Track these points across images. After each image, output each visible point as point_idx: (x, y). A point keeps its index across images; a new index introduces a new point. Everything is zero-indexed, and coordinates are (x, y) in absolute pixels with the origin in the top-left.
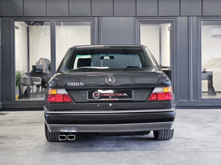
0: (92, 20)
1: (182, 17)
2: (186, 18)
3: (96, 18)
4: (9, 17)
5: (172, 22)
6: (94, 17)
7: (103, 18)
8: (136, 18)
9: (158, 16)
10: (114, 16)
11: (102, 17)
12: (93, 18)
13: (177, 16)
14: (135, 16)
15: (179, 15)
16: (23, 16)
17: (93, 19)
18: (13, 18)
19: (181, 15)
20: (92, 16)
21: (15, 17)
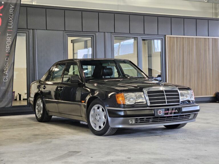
0: (27, 32)
1: (100, 33)
2: (103, 33)
3: (31, 31)
5: (92, 37)
6: (30, 29)
7: (38, 30)
8: (65, 32)
9: (82, 31)
10: (46, 29)
11: (36, 29)
13: (97, 32)
14: (64, 30)
15: (98, 31)
19: (100, 31)
20: (28, 28)
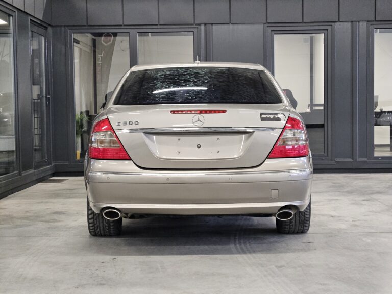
0: (195, 30)
1: (342, 24)
2: (349, 24)
3: (203, 27)
5: (326, 32)
6: (200, 25)
7: (214, 26)
8: (267, 25)
9: (303, 22)
13: (334, 22)
14: (265, 22)
15: (337, 20)
16: (86, 24)
17: (197, 28)
19: (341, 20)
20: (196, 23)
21: (74, 26)
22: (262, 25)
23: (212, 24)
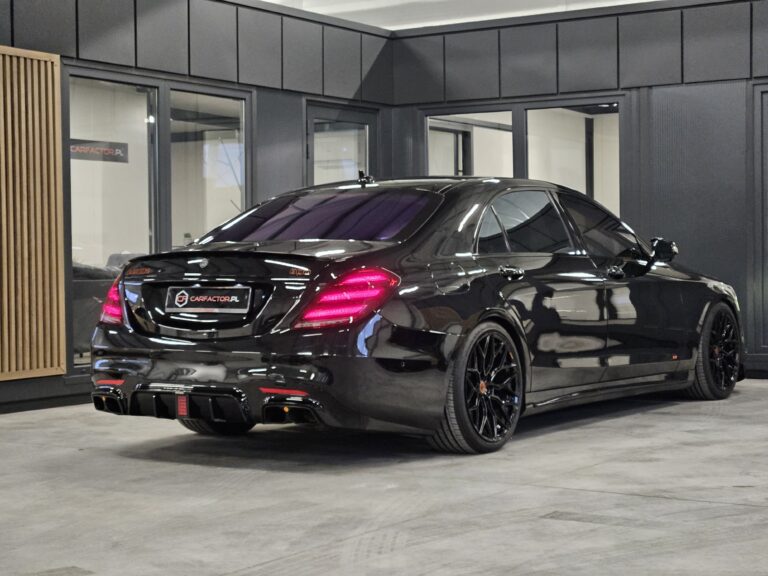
0: (621, 100)
3: (634, 93)
4: (412, 105)
6: (629, 89)
7: (655, 91)
8: (751, 82)
10: (682, 82)
12: (623, 92)
14: (748, 76)
16: (442, 99)
17: (624, 95)
18: (421, 107)
20: (622, 86)
21: (427, 104)
22: (743, 84)
23: (650, 87)
